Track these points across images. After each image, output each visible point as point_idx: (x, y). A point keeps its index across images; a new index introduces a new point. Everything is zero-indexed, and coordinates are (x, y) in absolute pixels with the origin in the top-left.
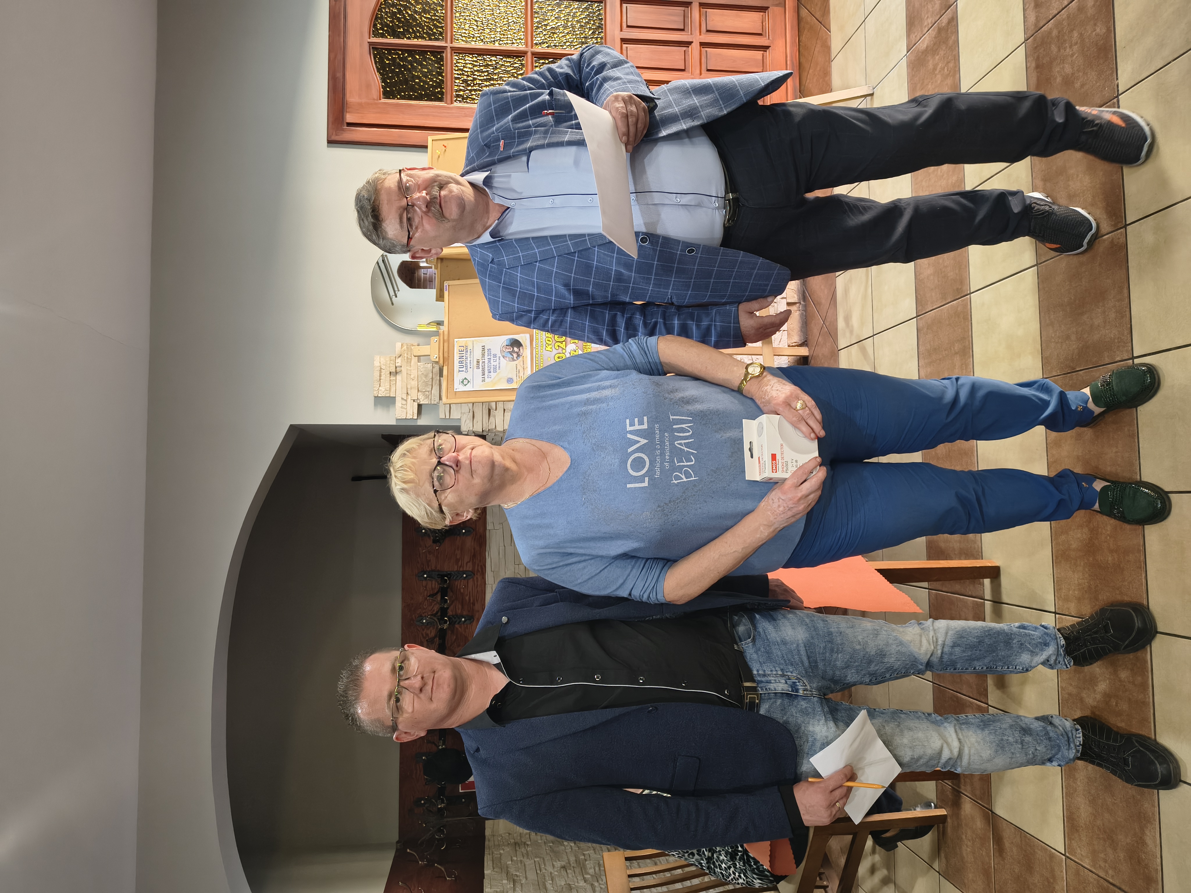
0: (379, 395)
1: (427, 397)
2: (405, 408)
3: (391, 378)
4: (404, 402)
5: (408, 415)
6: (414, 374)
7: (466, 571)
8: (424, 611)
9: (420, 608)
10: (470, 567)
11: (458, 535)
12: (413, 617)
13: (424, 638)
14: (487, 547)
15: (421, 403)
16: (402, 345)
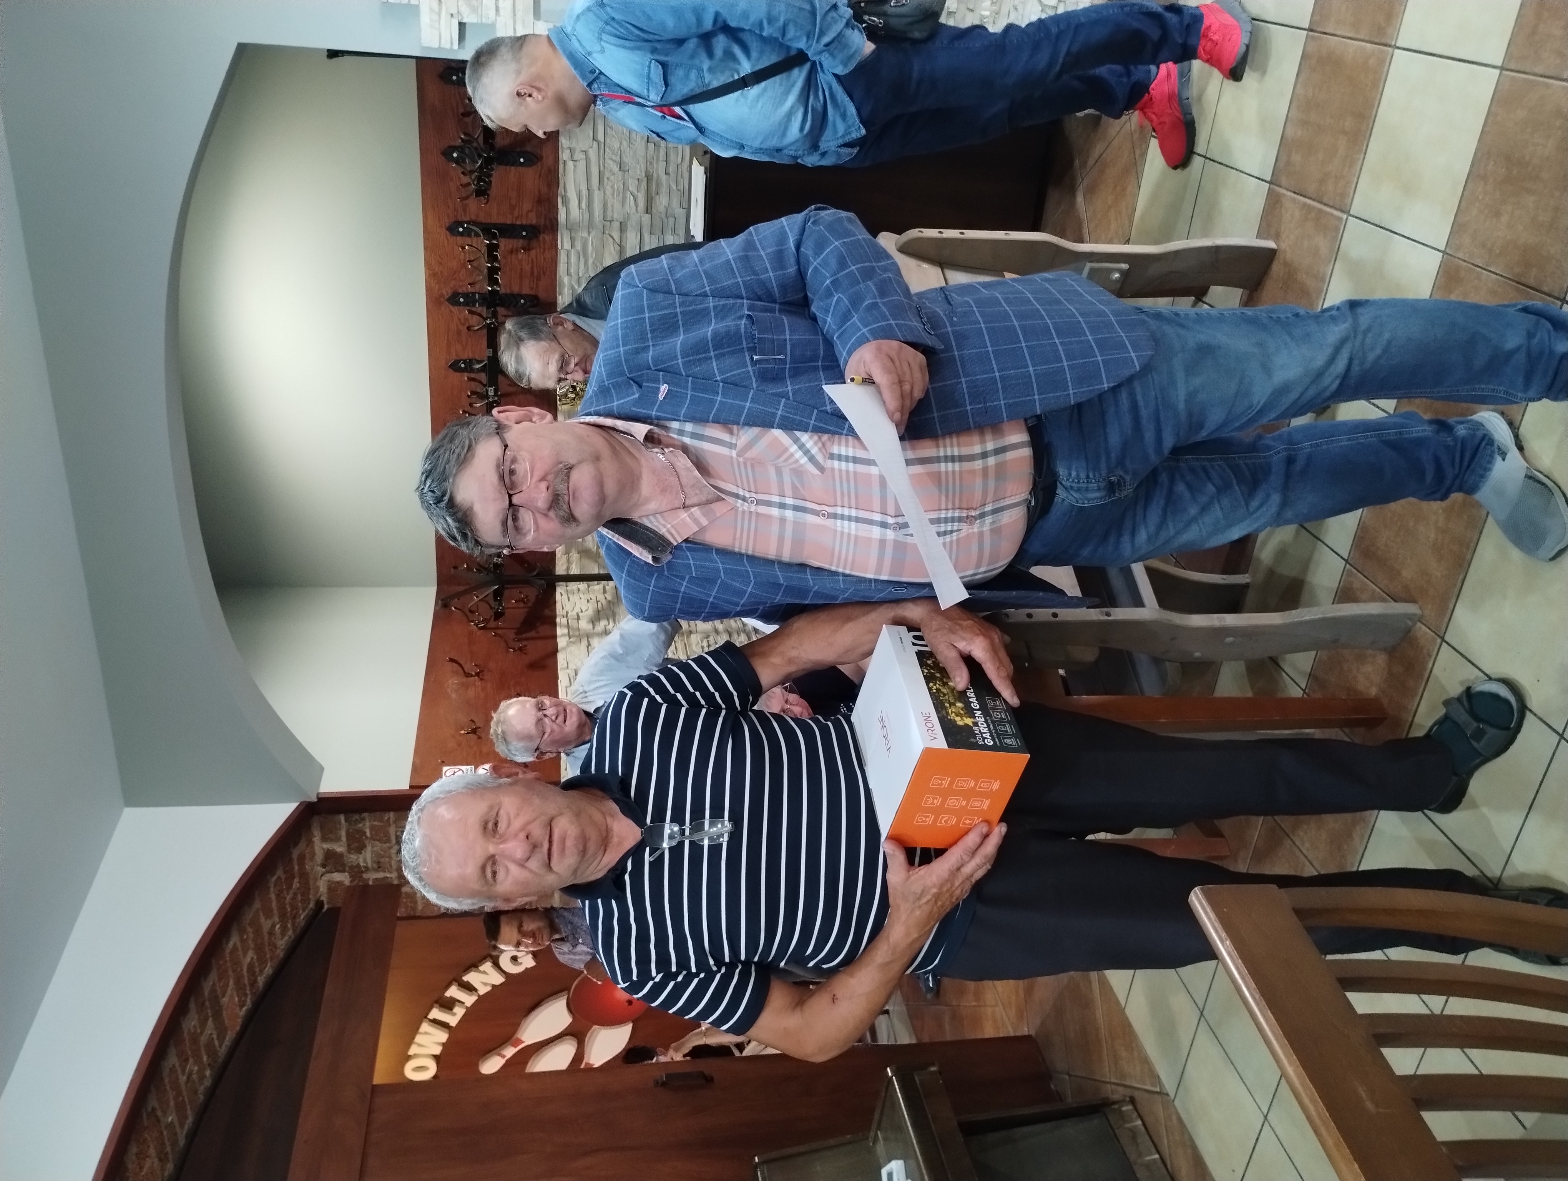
1: (474, 10)
2: (436, 28)
4: (434, 17)
5: (443, 42)
7: (526, 226)
8: (461, 284)
9: (455, 279)
10: (533, 219)
11: (513, 165)
12: (444, 292)
13: (461, 324)
14: (561, 189)
15: (464, 21)
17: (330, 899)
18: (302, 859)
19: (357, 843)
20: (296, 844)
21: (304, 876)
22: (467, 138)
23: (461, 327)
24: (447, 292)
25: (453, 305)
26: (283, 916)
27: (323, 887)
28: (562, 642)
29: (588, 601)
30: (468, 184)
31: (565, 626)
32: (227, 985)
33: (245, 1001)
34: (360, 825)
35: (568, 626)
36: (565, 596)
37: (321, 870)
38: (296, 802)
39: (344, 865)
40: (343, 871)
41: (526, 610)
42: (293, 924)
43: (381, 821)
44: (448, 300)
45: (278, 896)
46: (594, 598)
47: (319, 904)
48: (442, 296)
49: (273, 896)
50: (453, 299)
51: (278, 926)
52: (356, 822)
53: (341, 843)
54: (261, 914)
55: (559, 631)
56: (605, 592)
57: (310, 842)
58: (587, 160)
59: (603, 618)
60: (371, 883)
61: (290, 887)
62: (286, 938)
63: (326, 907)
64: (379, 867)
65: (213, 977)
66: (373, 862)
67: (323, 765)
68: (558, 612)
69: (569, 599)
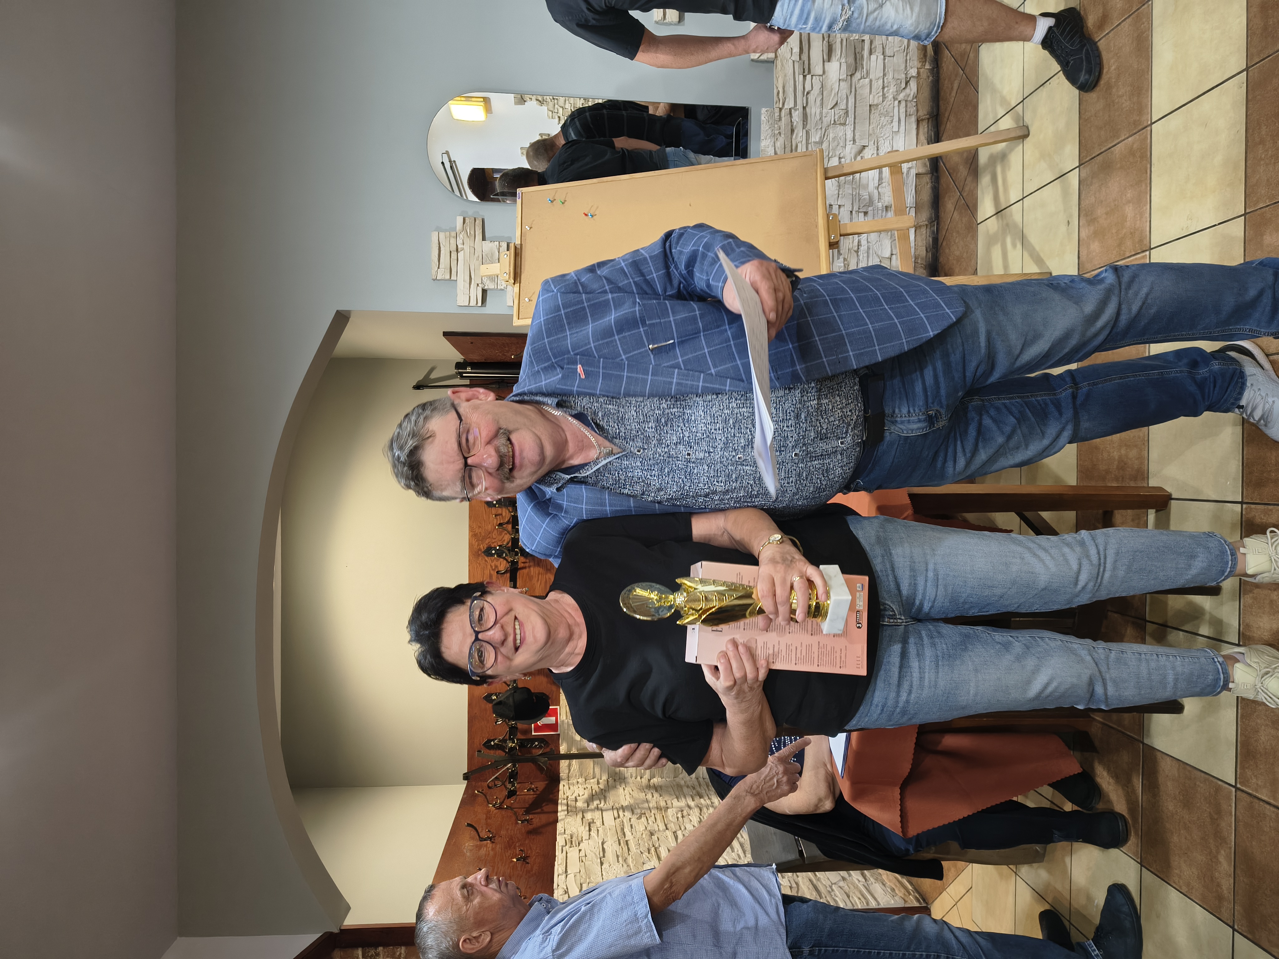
1: (493, 281)
2: (467, 294)
3: (452, 258)
4: (467, 287)
5: (471, 302)
6: (478, 252)
8: (494, 541)
9: (489, 537)
12: (481, 546)
13: (493, 570)
15: (486, 287)
16: (464, 219)
23: (492, 572)
24: (483, 547)
25: (487, 556)
28: (561, 815)
29: (585, 789)
31: (564, 804)
35: (567, 805)
36: (567, 787)
38: (318, 932)
41: (535, 796)
44: (484, 552)
46: (589, 787)
48: (480, 550)
50: (488, 552)
55: (560, 808)
56: (598, 783)
59: (596, 800)
67: (351, 904)
68: (560, 796)
69: (569, 788)
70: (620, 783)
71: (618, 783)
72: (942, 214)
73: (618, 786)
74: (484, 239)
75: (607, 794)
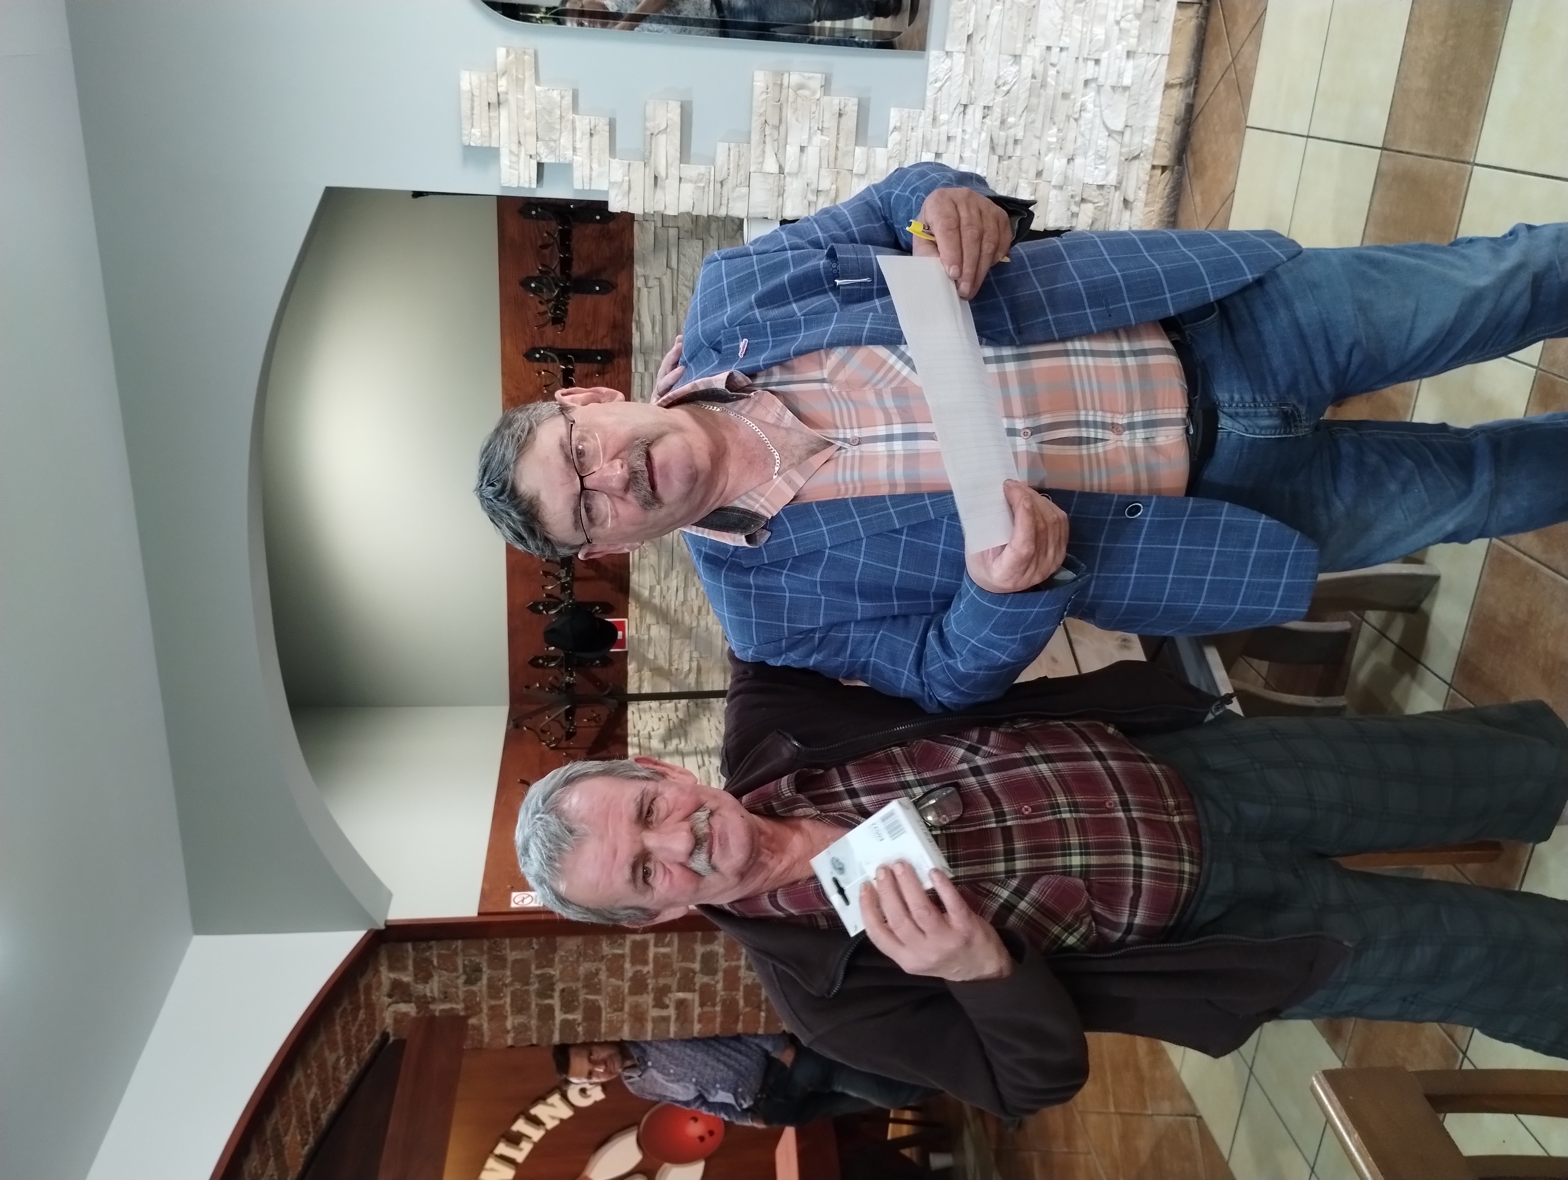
0: (472, 144)
1: (552, 151)
2: (515, 169)
3: (492, 114)
4: (514, 159)
5: (522, 181)
6: (530, 107)
7: (601, 350)
10: (608, 344)
11: (589, 293)
14: (635, 316)
15: (543, 161)
16: (508, 52)
17: (396, 1030)
18: (368, 989)
19: (424, 973)
20: (363, 973)
21: (370, 1007)
22: (544, 269)
26: (348, 1049)
27: (388, 1018)
29: (660, 719)
30: (545, 313)
31: (636, 746)
32: (289, 1122)
33: (307, 1139)
34: (428, 954)
35: (640, 746)
36: (637, 715)
37: (387, 1000)
38: (363, 929)
39: (410, 995)
40: (409, 1002)
41: (598, 729)
42: (358, 1058)
43: (448, 949)
45: (343, 1028)
46: (665, 717)
47: (385, 1036)
49: (338, 1028)
51: (342, 1060)
52: (424, 950)
53: (408, 972)
54: (326, 1047)
56: (677, 710)
57: (377, 972)
58: (661, 286)
59: (675, 738)
60: (437, 1014)
61: (355, 1018)
62: (350, 1072)
63: (392, 1039)
64: (446, 997)
65: (276, 1115)
66: (440, 992)
67: (392, 891)
68: (629, 731)
69: (640, 718)
70: (704, 710)
71: (701, 711)
72: (1204, 73)
73: (701, 716)
74: (537, 81)
75: (689, 729)
